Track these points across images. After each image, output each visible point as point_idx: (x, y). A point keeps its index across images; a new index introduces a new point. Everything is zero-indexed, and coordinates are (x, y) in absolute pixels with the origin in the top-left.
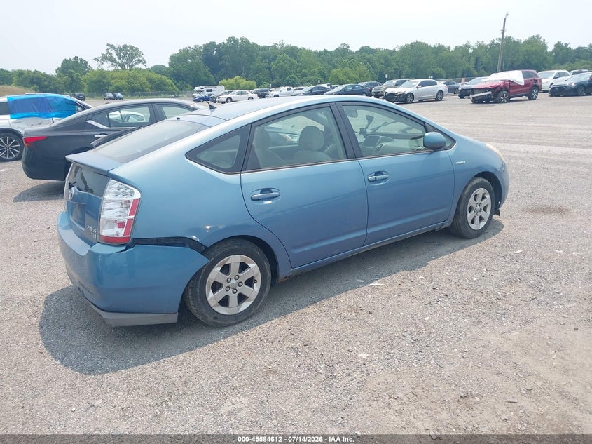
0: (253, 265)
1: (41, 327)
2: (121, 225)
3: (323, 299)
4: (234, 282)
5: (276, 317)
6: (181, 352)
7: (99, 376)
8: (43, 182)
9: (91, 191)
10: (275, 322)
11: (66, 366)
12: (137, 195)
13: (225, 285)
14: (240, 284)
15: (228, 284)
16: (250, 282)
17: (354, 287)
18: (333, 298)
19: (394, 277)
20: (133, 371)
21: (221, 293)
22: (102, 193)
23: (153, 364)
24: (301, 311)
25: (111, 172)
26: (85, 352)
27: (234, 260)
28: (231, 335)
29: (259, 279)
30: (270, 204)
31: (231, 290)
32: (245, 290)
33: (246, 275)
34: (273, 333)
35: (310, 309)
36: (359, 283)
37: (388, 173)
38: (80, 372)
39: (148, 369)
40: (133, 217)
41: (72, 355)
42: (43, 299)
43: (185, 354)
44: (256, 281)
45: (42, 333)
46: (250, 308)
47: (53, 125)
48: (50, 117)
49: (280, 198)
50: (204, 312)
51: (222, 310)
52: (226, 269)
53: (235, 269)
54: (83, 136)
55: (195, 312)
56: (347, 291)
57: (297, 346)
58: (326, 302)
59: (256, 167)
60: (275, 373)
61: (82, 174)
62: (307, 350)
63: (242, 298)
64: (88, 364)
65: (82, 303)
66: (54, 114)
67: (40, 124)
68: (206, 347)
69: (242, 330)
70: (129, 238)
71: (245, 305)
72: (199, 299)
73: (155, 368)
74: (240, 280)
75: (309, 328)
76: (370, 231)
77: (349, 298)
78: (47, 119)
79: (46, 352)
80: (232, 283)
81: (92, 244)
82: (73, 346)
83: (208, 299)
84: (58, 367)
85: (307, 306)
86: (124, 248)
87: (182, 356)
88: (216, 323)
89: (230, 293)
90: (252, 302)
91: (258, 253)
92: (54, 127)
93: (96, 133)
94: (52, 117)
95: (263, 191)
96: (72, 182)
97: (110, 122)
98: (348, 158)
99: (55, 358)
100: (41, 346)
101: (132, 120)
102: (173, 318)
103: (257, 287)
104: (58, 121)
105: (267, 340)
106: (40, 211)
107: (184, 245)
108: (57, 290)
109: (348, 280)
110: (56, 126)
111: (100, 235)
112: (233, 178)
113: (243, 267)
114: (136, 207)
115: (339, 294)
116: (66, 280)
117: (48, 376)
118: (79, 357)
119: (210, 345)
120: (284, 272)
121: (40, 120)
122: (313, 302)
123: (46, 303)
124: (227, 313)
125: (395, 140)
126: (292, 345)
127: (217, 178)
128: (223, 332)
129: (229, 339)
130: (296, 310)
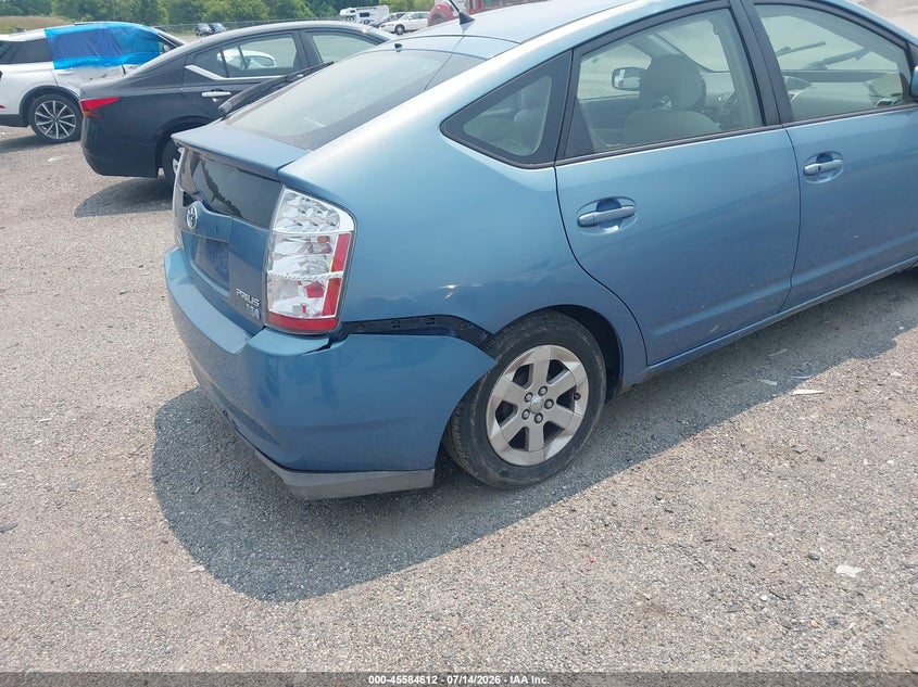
0: (574, 365)
1: (157, 480)
2: (315, 290)
3: (706, 426)
4: (537, 399)
5: (620, 468)
6: (445, 549)
7: (288, 607)
8: (120, 179)
9: (237, 213)
10: (622, 478)
11: (217, 577)
12: (346, 224)
13: (522, 406)
14: (549, 403)
15: (526, 406)
16: (567, 400)
17: (761, 398)
18: (726, 423)
19: (836, 373)
20: (356, 594)
21: (514, 424)
22: (266, 219)
23: (394, 578)
24: (669, 453)
25: (282, 170)
26: (250, 544)
27: (539, 356)
28: (536, 509)
29: (584, 391)
30: (616, 233)
31: (532, 416)
32: (558, 414)
33: (561, 384)
34: (626, 507)
35: (685, 450)
36: (769, 387)
37: (840, 156)
38: (248, 593)
39: (384, 587)
40: (340, 274)
41: (227, 551)
42: (150, 416)
43: (455, 554)
44: (578, 397)
45: (160, 495)
46: (566, 451)
47: (126, 76)
48: (118, 65)
49: (635, 220)
50: (484, 463)
51: (517, 458)
52: (523, 375)
53: (539, 373)
54: (182, 95)
55: (464, 464)
56: (749, 406)
57: (690, 540)
58: (715, 432)
59: (586, 151)
60: (662, 610)
61: (206, 172)
62: (715, 554)
63: (551, 430)
64: (260, 573)
65: (225, 427)
66: (124, 59)
67: (104, 77)
68: (493, 537)
69: (557, 498)
70: (336, 319)
71: (559, 444)
72: (475, 440)
73: (400, 589)
74: (549, 395)
75: (700, 496)
76: (797, 280)
77: (760, 422)
78: (115, 68)
79: (175, 541)
80: (534, 402)
81: (252, 332)
82: (224, 526)
83: (491, 437)
84: (204, 579)
85: (677, 441)
86: (325, 341)
87: (450, 559)
88: (505, 484)
89: (530, 422)
90: (571, 437)
91: (586, 338)
92: (126, 80)
93: (206, 88)
94: (122, 64)
95: (604, 204)
96: (190, 191)
97: (225, 69)
98: (764, 124)
99: (194, 555)
100: (162, 525)
101: (254, 65)
102: (426, 478)
103: (580, 408)
104: (133, 71)
105: (619, 525)
106: (122, 233)
107: (443, 331)
108: (174, 396)
109: (741, 381)
110: (130, 79)
111: (267, 311)
112: (539, 177)
113: (556, 368)
114: (345, 251)
115: (736, 413)
116: (187, 375)
117: (187, 602)
118: (240, 556)
119: (501, 531)
120: (632, 374)
121: (103, 70)
122: (688, 433)
123: (158, 426)
124: (524, 463)
125: (814, 84)
126: (677, 539)
127: (508, 179)
128: (519, 500)
129: (536, 518)
130: (657, 451)
